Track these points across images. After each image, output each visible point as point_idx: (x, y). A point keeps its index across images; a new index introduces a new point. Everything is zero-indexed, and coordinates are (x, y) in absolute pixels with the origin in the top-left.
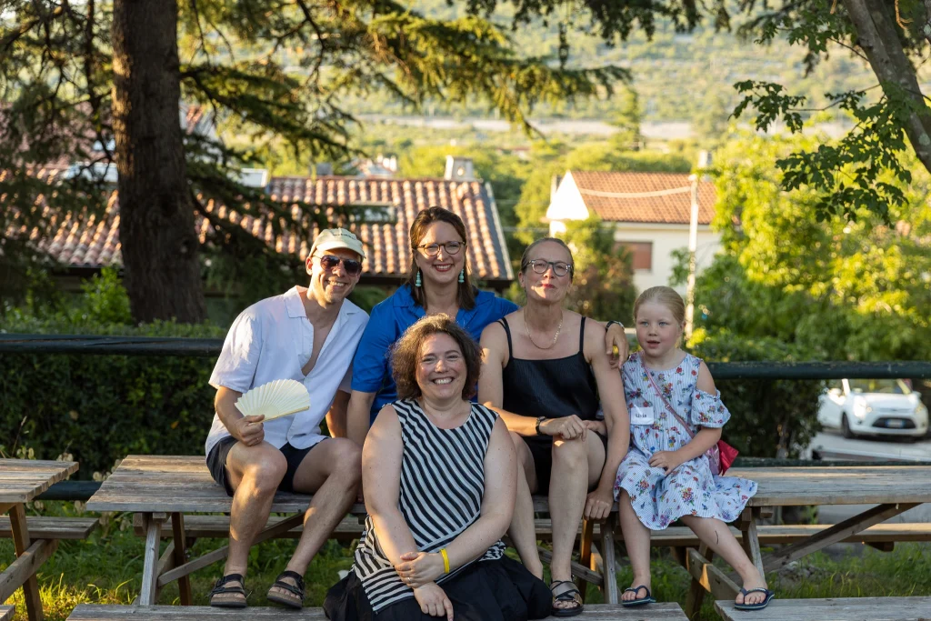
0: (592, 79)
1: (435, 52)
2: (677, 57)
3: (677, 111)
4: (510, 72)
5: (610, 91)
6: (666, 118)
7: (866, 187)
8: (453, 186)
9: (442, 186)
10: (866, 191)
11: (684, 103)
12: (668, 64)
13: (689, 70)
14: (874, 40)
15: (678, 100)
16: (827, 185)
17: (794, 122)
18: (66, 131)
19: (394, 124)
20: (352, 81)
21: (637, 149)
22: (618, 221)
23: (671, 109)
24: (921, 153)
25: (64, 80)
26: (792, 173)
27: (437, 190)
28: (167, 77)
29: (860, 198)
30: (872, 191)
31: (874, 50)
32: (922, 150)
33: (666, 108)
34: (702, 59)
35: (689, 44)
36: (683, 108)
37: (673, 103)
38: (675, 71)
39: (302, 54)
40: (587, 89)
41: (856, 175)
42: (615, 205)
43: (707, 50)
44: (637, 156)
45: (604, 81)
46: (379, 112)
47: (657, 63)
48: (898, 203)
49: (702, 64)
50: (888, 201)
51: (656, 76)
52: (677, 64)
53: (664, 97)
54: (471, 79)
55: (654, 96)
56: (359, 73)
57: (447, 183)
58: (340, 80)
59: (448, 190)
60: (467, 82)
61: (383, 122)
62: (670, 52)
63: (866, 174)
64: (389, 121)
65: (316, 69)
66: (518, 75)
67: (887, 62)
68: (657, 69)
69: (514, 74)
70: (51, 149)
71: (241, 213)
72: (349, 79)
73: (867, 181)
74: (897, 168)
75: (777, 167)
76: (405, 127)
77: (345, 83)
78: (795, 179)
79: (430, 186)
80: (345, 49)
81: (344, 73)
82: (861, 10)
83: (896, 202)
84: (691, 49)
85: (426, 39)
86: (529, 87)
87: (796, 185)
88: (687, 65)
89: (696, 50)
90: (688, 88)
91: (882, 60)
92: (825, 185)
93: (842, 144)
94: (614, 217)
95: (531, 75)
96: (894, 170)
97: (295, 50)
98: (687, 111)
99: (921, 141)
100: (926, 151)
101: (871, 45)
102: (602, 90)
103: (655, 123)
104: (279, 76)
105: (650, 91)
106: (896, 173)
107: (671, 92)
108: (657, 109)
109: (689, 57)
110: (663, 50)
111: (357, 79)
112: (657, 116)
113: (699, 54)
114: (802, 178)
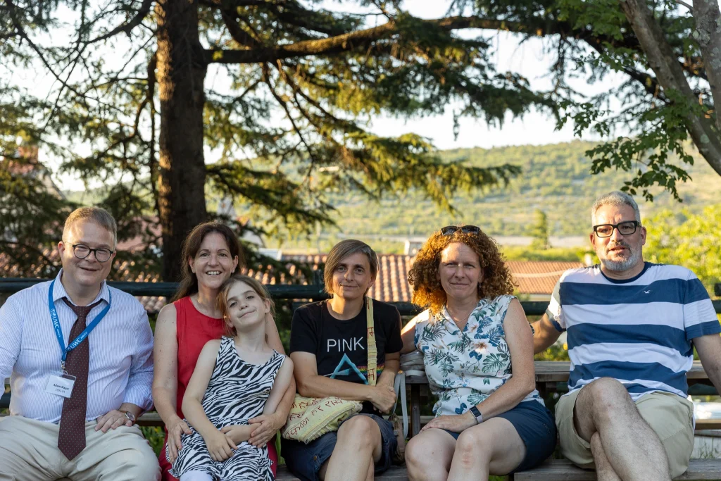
0: (494, 173)
1: (385, 157)
2: (574, 194)
3: (575, 229)
4: (437, 170)
5: (507, 181)
6: (567, 234)
7: (658, 169)
8: (407, 259)
9: (400, 259)
10: (657, 172)
11: (579, 224)
12: (568, 199)
13: (582, 202)
14: (660, 62)
15: (575, 222)
16: (625, 166)
17: (602, 129)
18: (139, 218)
19: (387, 241)
20: (334, 184)
21: (546, 249)
22: (531, 294)
23: (570, 228)
24: (703, 150)
25: (136, 183)
26: (599, 161)
27: (396, 261)
28: (196, 170)
29: (653, 177)
30: (662, 172)
31: (661, 70)
32: (703, 147)
33: (567, 227)
34: (591, 195)
35: (581, 186)
36: (579, 227)
37: (572, 224)
38: (573, 203)
39: (299, 164)
40: (491, 181)
41: (649, 161)
42: (528, 283)
43: (594, 189)
44: (545, 253)
45: (502, 175)
46: (378, 233)
47: (560, 198)
48: (683, 179)
49: (591, 198)
50: (675, 179)
51: (561, 207)
52: (574, 199)
53: (566, 220)
54: (413, 177)
55: (559, 220)
56: (338, 178)
57: (403, 257)
58: (325, 183)
59: (404, 262)
60: (408, 178)
61: (380, 240)
62: (569, 191)
63: (657, 159)
64: (384, 239)
65: (309, 175)
66: (443, 172)
67: (672, 79)
68: (561, 202)
69: (440, 172)
70: (130, 231)
71: (256, 270)
72: (332, 182)
73: (658, 164)
74: (682, 154)
75: (586, 156)
76: (394, 242)
77: (329, 185)
78: (601, 165)
79: (392, 259)
80: (329, 162)
81: (329, 178)
82: (649, 40)
83: (681, 178)
84: (583, 188)
85: (378, 148)
86: (451, 180)
87: (601, 169)
88: (581, 199)
89: (586, 189)
90: (582, 214)
91: (668, 78)
92: (623, 166)
93: (638, 139)
94: (528, 291)
95: (451, 171)
96: (679, 155)
97: (295, 163)
98: (582, 229)
99: (702, 140)
100: (707, 147)
101: (658, 66)
102: (501, 181)
103: (561, 237)
104: (284, 181)
105: (556, 216)
106: (681, 158)
107: (571, 217)
108: (561, 228)
109: (582, 194)
110: (564, 190)
111: (337, 183)
112: (562, 233)
113: (588, 192)
114: (606, 163)
